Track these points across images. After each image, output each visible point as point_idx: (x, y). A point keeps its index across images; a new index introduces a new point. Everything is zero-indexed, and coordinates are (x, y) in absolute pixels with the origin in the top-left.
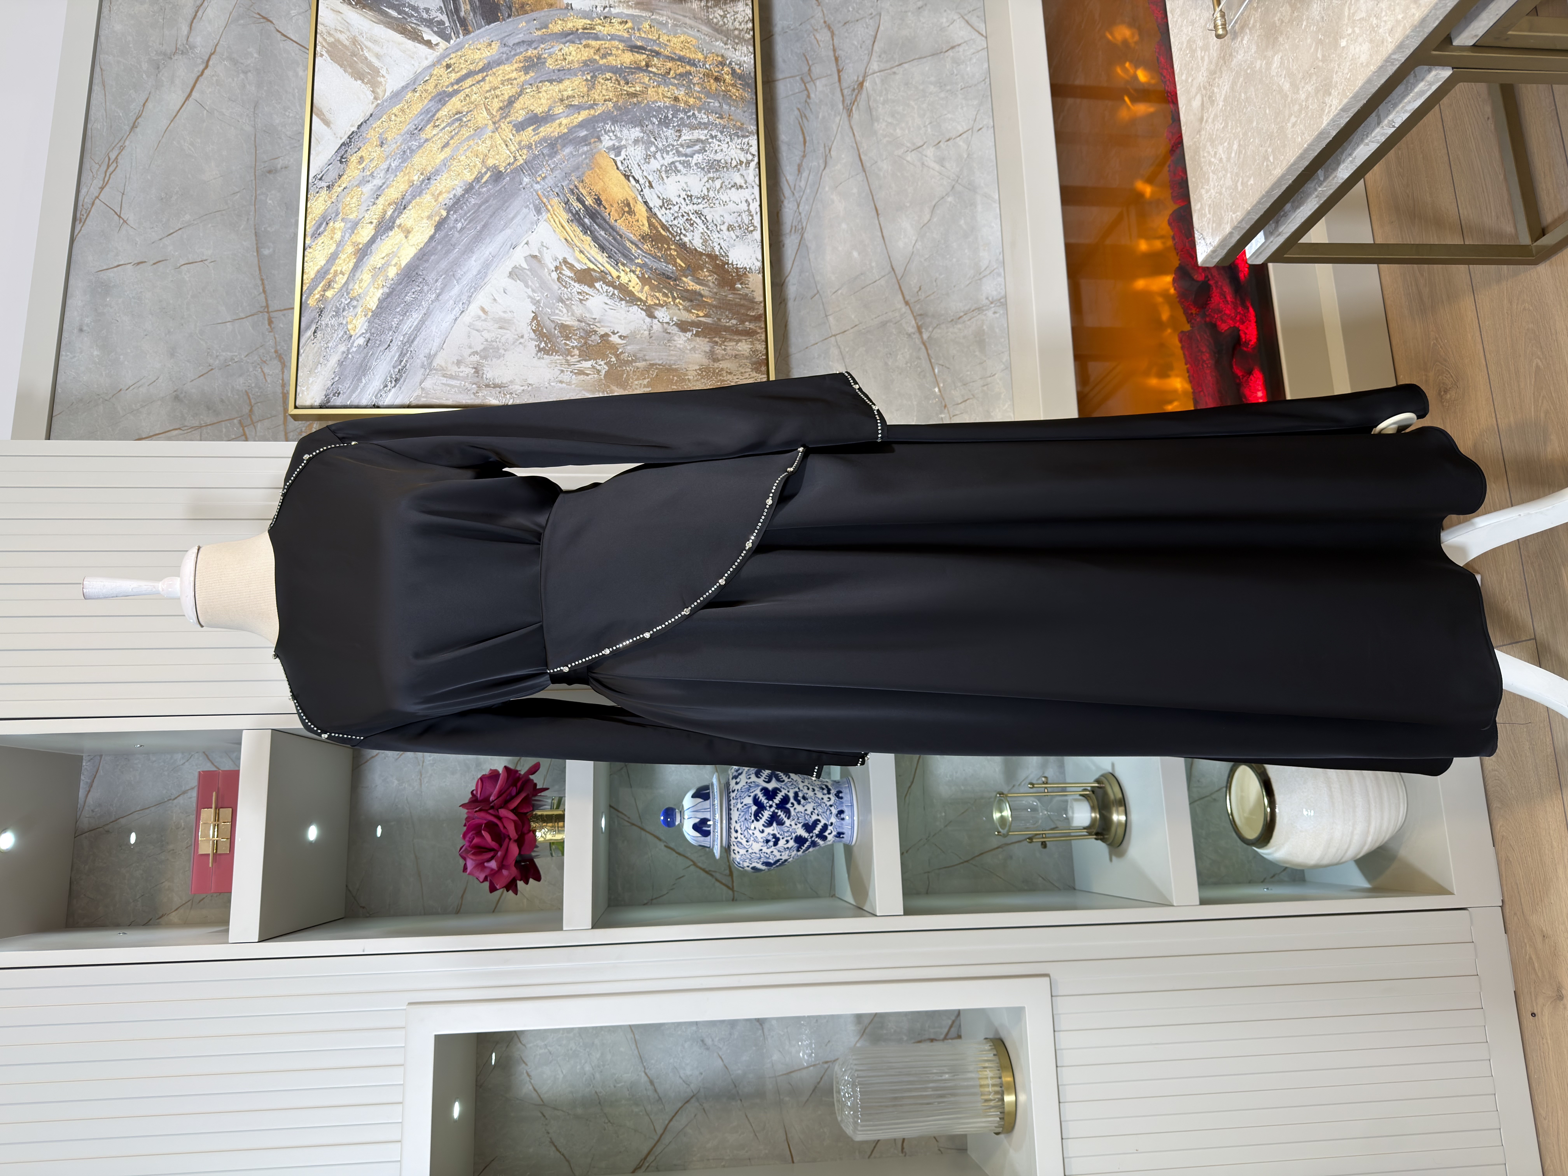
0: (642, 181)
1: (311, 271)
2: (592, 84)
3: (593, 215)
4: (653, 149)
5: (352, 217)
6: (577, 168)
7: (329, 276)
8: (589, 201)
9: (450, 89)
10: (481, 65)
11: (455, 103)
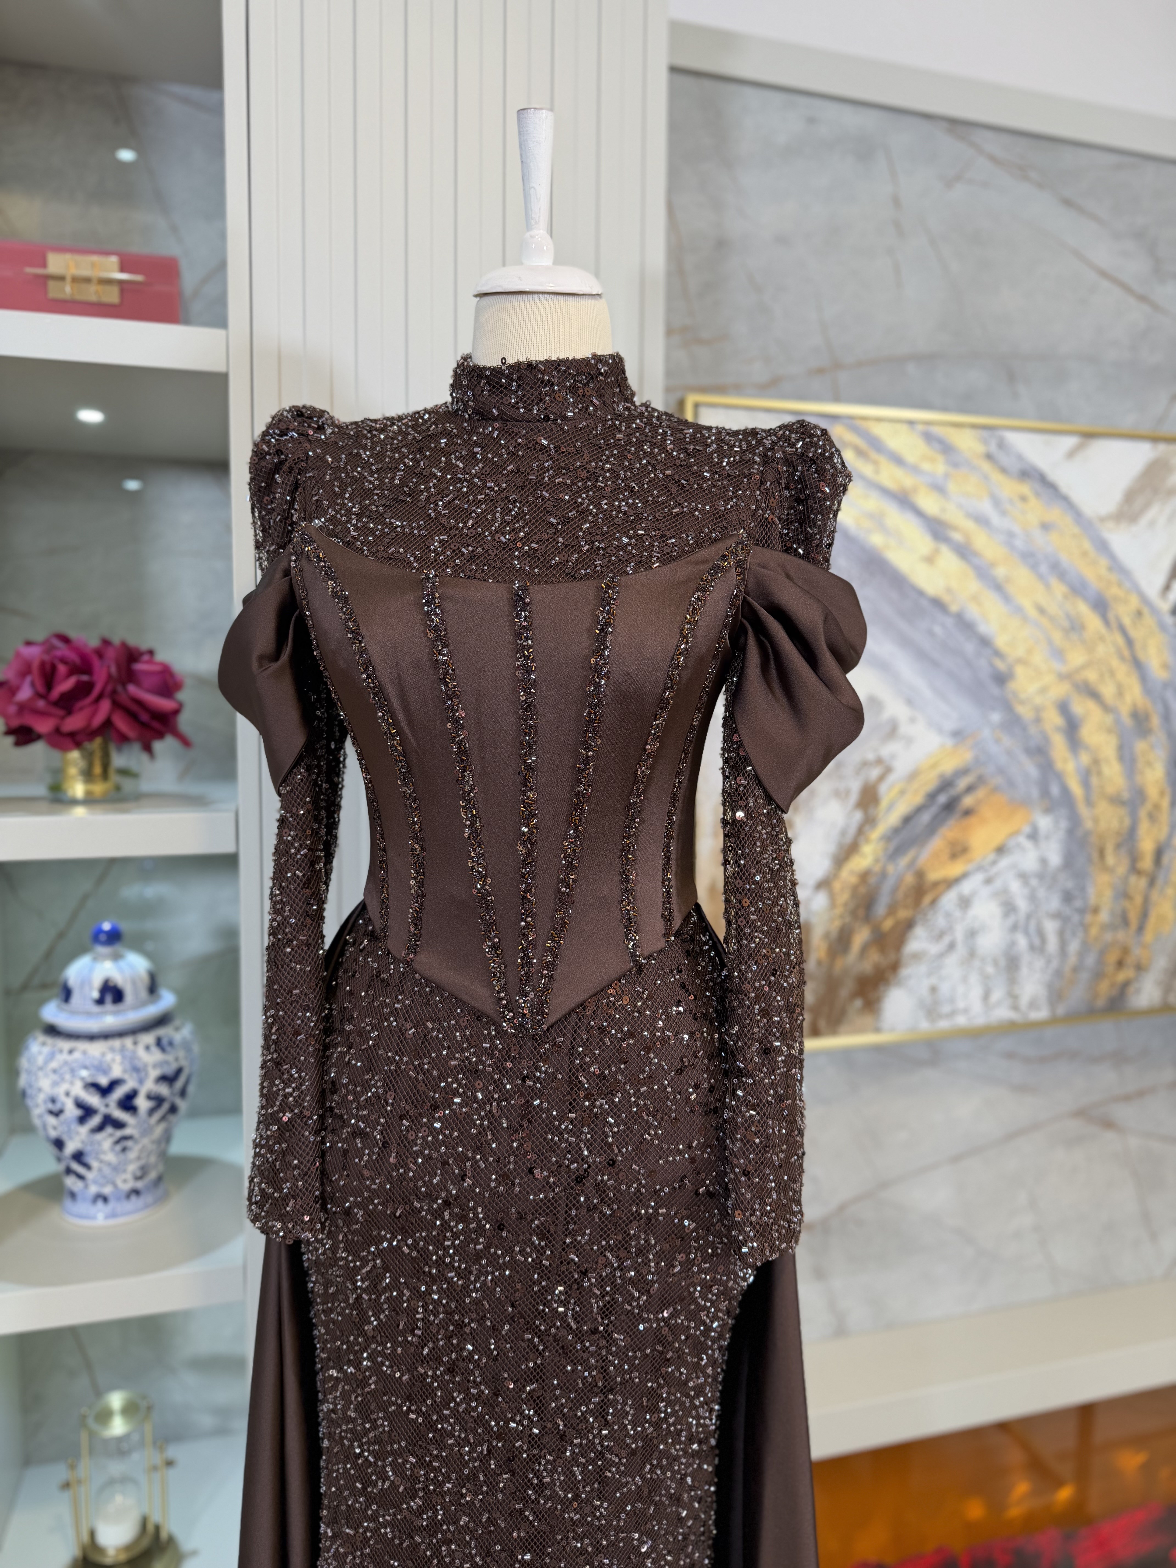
0: (995, 870)
1: (880, 431)
2: (1116, 800)
3: (950, 807)
4: (1034, 882)
5: (952, 487)
6: (1011, 783)
7: (874, 455)
8: (968, 801)
9: (1111, 616)
10: (1141, 655)
11: (1093, 622)
